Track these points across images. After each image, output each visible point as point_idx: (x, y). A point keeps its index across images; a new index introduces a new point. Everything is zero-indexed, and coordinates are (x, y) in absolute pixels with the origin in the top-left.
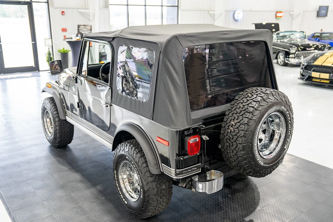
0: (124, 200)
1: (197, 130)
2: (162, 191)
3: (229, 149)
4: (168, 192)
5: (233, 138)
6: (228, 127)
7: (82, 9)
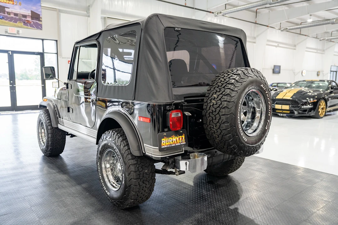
0: (107, 192)
1: (179, 107)
2: (144, 175)
3: (212, 124)
4: (151, 176)
5: (216, 110)
6: (210, 101)
7: (85, 59)
